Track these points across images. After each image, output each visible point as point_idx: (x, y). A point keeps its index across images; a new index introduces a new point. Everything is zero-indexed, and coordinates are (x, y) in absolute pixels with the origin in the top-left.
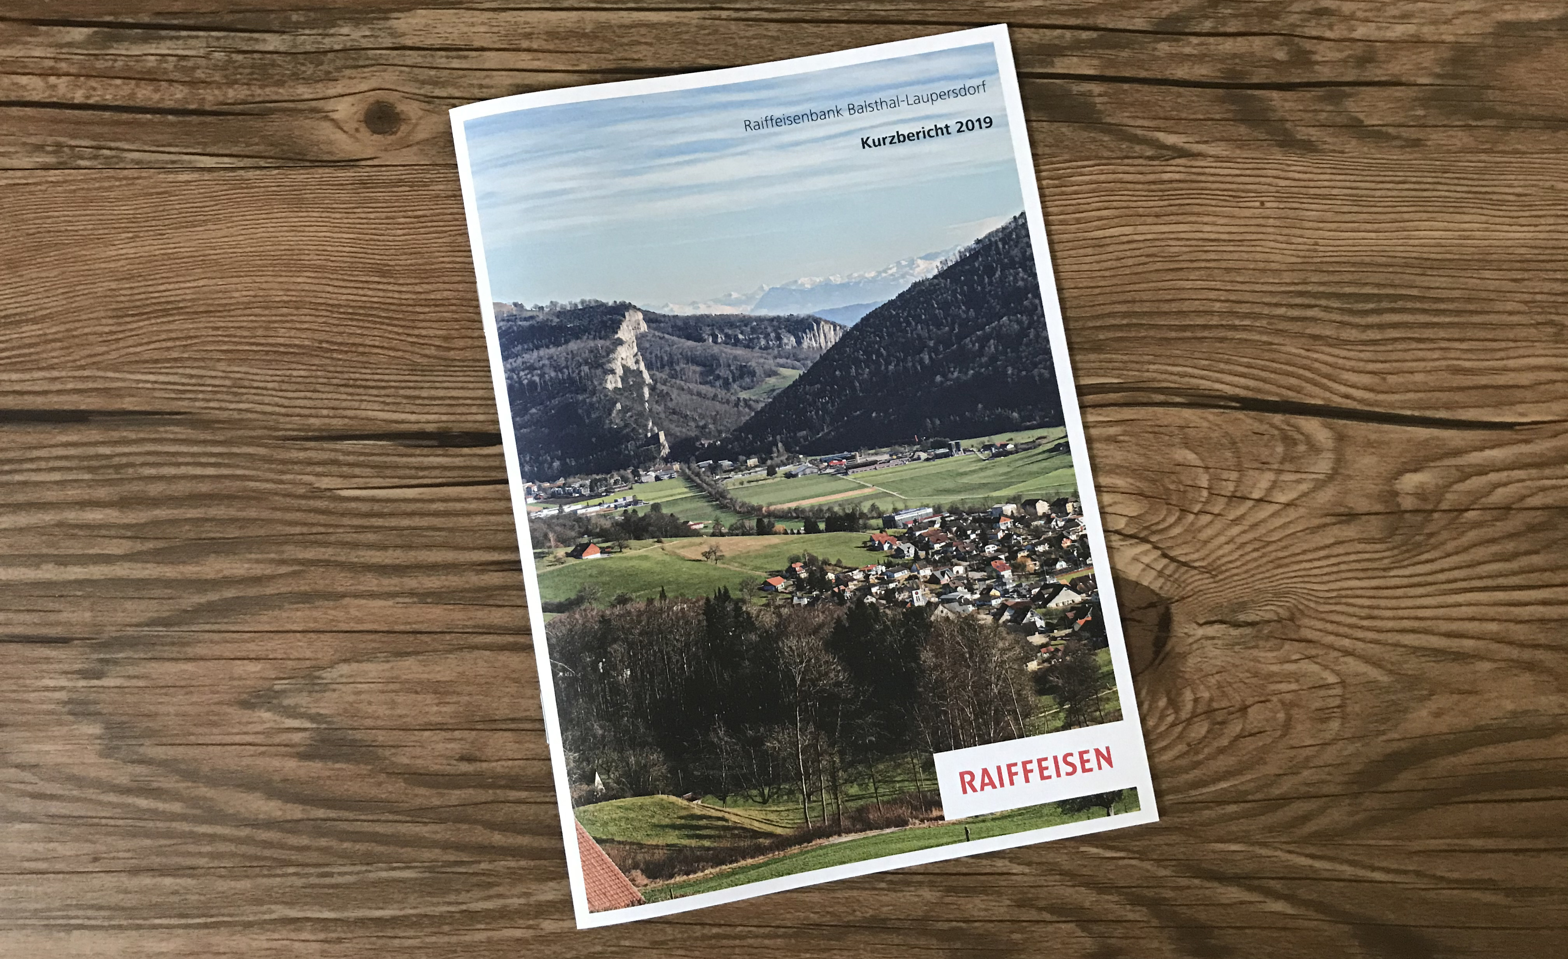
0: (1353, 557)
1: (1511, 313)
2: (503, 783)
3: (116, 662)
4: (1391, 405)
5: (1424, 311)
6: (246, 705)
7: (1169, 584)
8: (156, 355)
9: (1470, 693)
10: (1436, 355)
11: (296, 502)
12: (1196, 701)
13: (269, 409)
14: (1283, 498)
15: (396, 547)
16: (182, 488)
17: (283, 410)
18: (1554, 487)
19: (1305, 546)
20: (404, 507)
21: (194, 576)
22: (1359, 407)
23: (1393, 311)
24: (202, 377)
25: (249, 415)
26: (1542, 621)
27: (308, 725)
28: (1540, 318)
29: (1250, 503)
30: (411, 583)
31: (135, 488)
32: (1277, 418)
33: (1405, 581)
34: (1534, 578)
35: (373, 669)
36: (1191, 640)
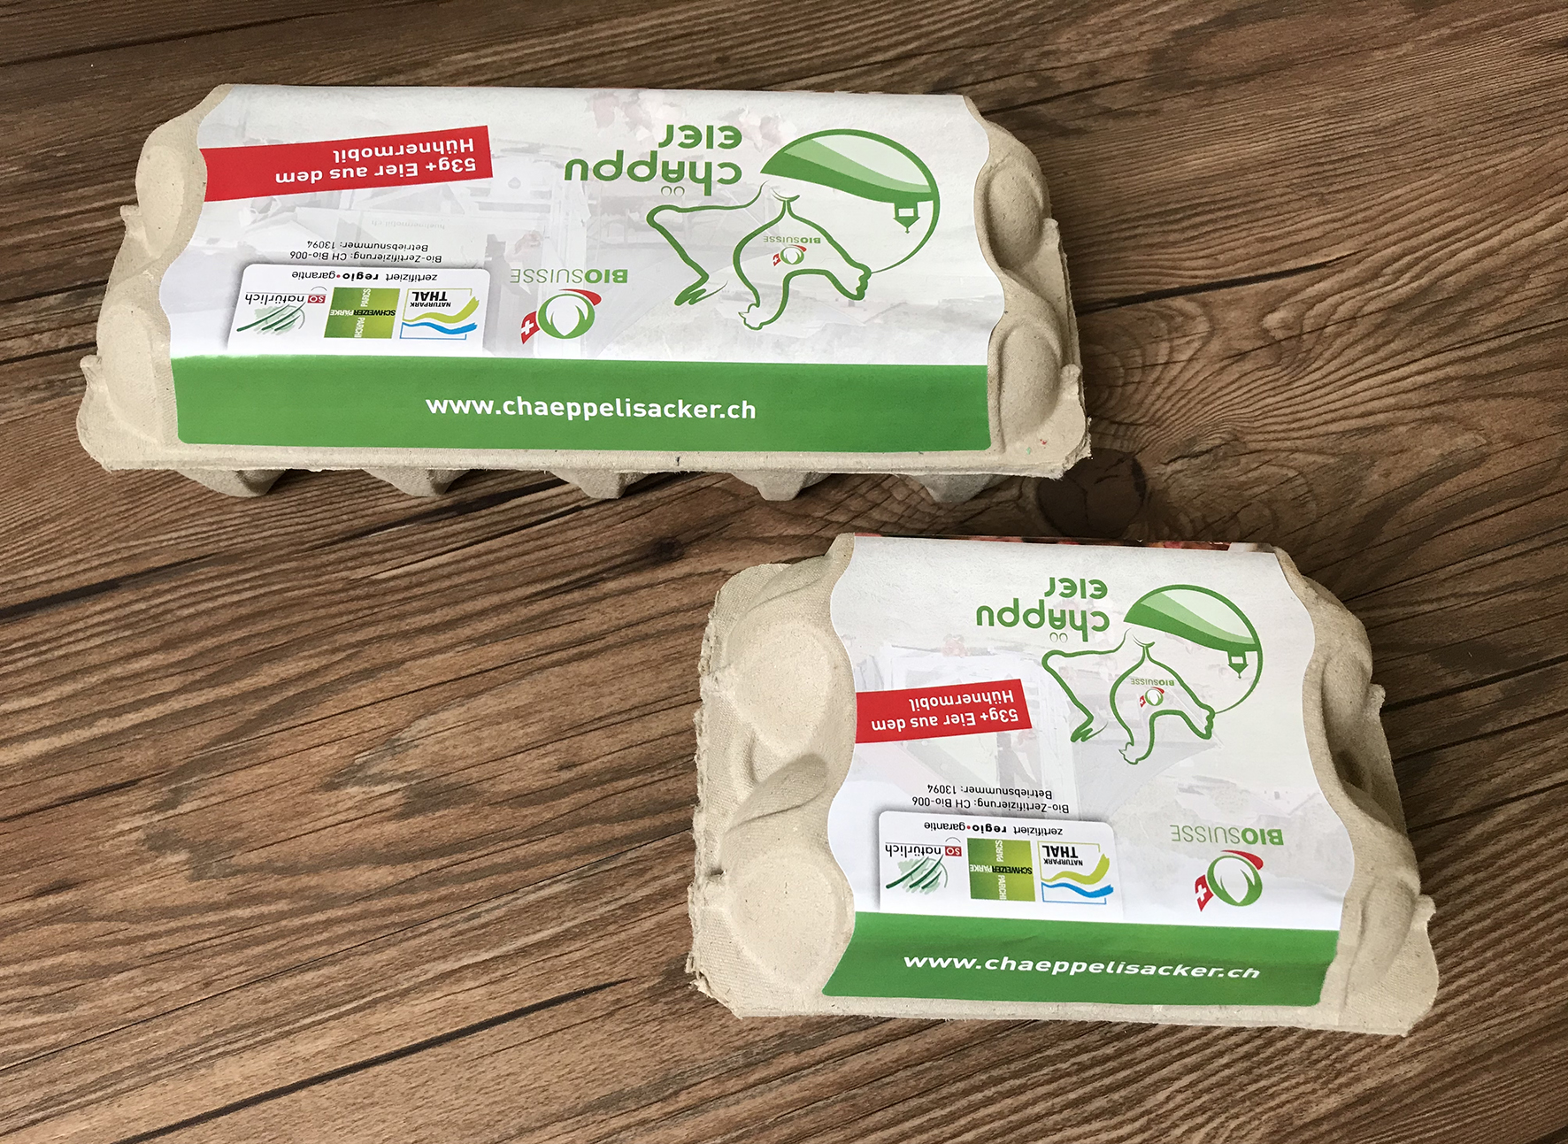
0: (1259, 382)
1: (1282, 195)
2: (608, 777)
3: (190, 788)
4: (1230, 274)
5: (1220, 209)
6: (331, 787)
7: (1126, 442)
8: (175, 516)
9: (1401, 451)
10: (1244, 234)
11: (336, 598)
12: (1192, 521)
13: (291, 529)
14: (1184, 357)
15: (442, 606)
16: (224, 616)
17: (305, 527)
18: (1379, 296)
19: (1219, 385)
20: (440, 571)
21: (251, 688)
22: (1207, 281)
23: (1197, 215)
24: (222, 521)
25: (274, 540)
26: (1425, 386)
27: (401, 786)
28: (1304, 193)
29: (1160, 368)
30: (466, 632)
31: (176, 630)
32: (1150, 305)
33: (1308, 387)
34: (1399, 359)
35: (450, 716)
36: (1164, 478)
